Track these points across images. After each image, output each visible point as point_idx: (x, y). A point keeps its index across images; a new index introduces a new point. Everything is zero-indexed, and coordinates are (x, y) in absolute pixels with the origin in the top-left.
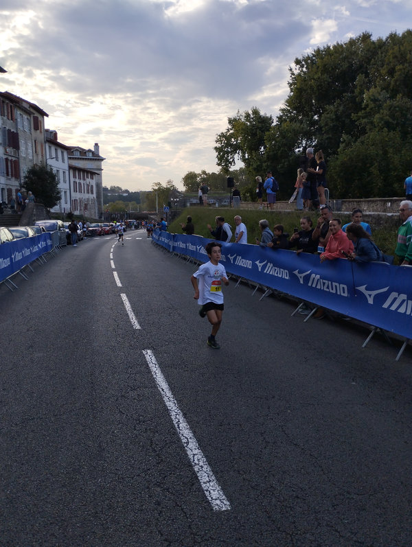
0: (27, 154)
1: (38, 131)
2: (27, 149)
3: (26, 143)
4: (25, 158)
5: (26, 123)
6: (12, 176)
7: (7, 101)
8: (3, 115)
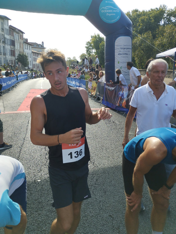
1: (21, 39)
3: (17, 44)
4: (17, 49)
5: (17, 37)
6: (13, 56)
7: (11, 30)
8: (10, 35)
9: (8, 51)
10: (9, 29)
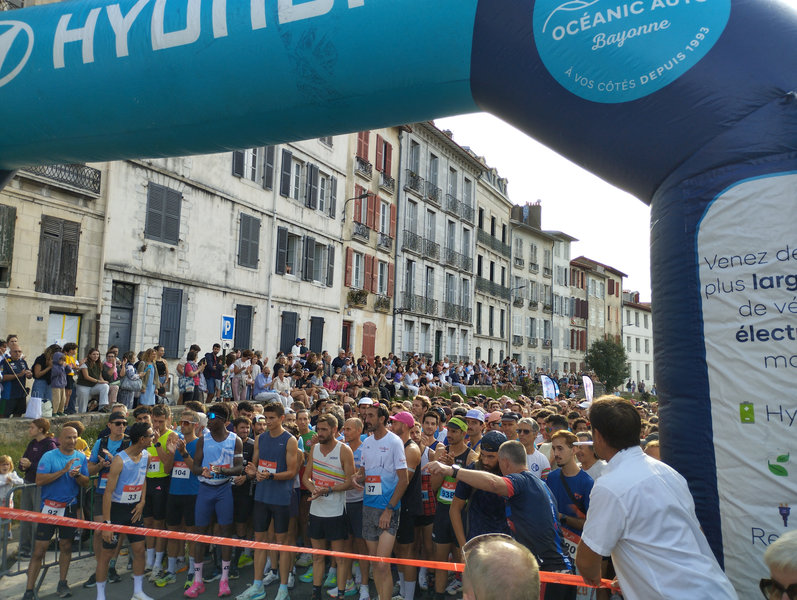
0: (598, 323)
1: (614, 296)
2: (597, 317)
3: (597, 311)
4: (594, 328)
5: (598, 289)
6: (577, 349)
7: (578, 269)
8: (572, 284)
9: (562, 336)
10: (568, 268)
